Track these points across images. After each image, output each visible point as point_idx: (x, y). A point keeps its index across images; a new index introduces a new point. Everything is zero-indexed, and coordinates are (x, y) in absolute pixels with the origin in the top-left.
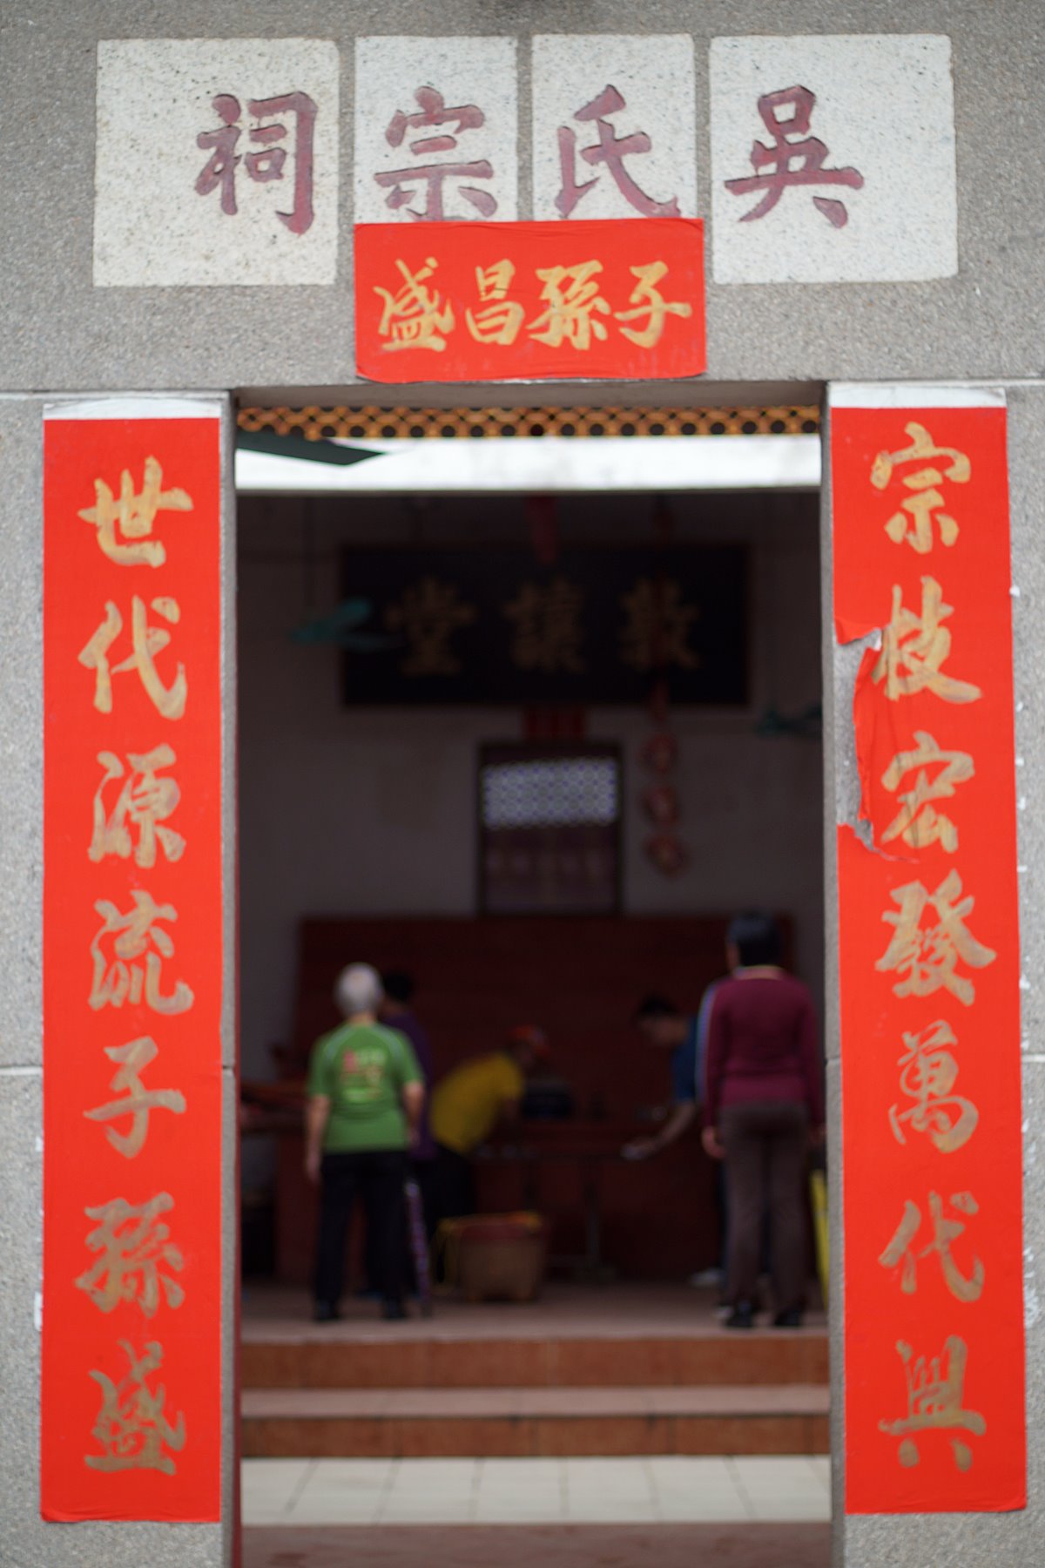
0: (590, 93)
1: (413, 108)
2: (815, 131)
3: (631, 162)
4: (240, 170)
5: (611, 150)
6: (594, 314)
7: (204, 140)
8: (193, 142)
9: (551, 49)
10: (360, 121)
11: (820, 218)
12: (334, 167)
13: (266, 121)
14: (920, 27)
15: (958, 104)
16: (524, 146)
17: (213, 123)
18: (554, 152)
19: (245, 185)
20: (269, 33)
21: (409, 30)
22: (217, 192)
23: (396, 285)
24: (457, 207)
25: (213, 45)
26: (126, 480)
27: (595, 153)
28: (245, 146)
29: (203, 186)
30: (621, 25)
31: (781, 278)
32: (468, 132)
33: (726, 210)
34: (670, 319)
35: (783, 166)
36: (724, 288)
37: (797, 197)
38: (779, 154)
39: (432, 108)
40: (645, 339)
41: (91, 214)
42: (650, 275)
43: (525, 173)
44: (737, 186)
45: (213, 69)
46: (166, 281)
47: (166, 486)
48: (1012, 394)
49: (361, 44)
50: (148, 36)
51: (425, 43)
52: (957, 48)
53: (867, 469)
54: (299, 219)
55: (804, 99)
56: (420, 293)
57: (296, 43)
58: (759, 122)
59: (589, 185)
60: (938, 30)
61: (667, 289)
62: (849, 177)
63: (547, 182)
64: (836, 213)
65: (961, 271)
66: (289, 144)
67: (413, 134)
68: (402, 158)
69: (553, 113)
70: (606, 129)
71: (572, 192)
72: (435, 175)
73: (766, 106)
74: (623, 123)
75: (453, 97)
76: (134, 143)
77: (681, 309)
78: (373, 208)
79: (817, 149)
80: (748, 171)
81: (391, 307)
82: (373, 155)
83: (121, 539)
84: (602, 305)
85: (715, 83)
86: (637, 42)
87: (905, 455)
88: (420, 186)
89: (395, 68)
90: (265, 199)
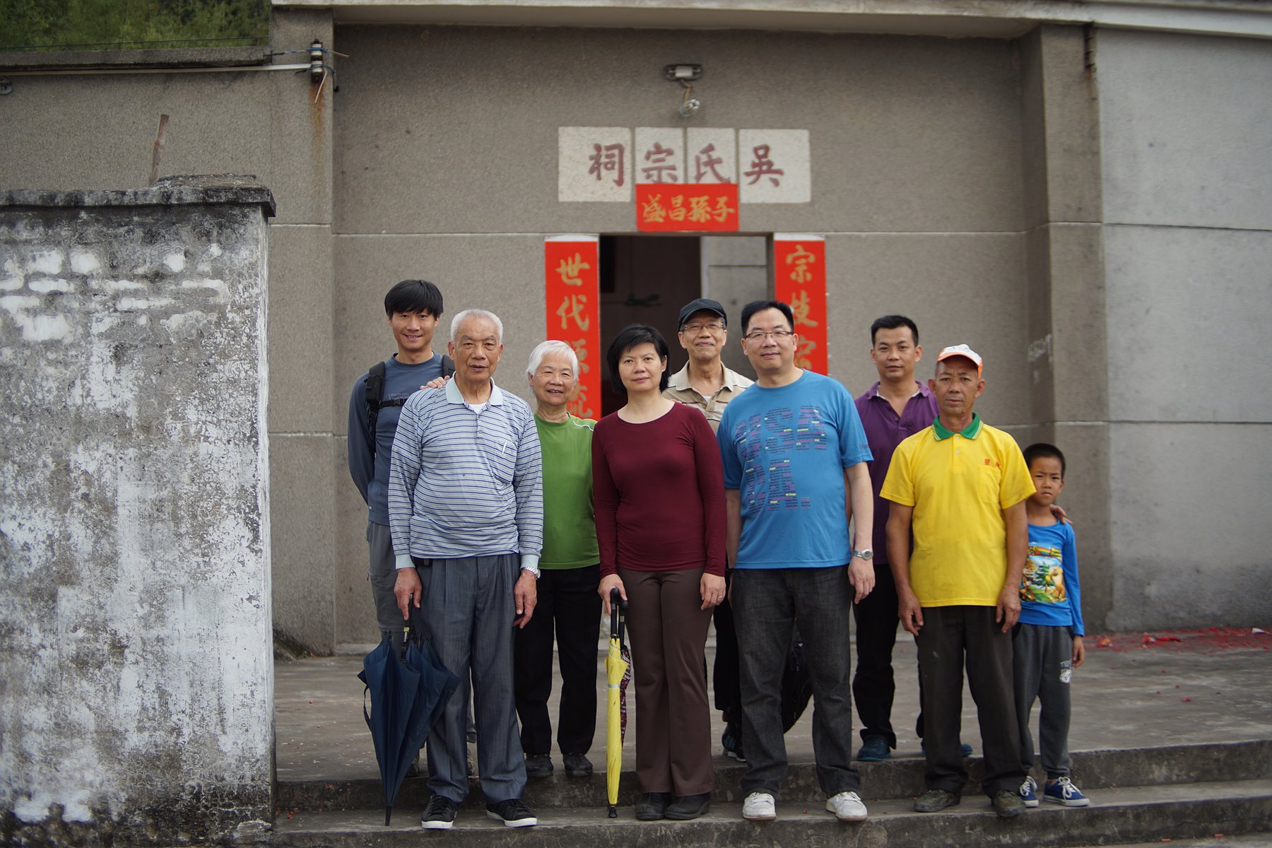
0: (705, 145)
1: (653, 149)
2: (770, 158)
3: (717, 167)
4: (602, 167)
5: (711, 163)
6: (707, 212)
7: (591, 158)
8: (587, 158)
9: (694, 132)
10: (637, 153)
11: (771, 183)
12: (630, 167)
13: (610, 152)
14: (800, 127)
15: (811, 150)
16: (685, 161)
17: (594, 153)
18: (694, 163)
19: (604, 172)
20: (610, 125)
21: (651, 125)
22: (595, 174)
23: (649, 202)
24: (666, 179)
25: (593, 129)
26: (570, 260)
27: (706, 164)
28: (603, 160)
30: (714, 125)
31: (760, 202)
32: (669, 157)
33: (745, 182)
34: (729, 214)
35: (761, 168)
36: (744, 204)
37: (765, 177)
38: (760, 165)
39: (658, 149)
40: (721, 219)
41: (557, 180)
42: (722, 200)
43: (686, 169)
44: (748, 174)
45: (593, 136)
46: (580, 201)
47: (582, 261)
48: (827, 237)
49: (637, 130)
50: (574, 126)
51: (656, 130)
52: (811, 134)
53: (784, 258)
54: (620, 182)
55: (767, 148)
56: (655, 205)
57: (618, 129)
58: (754, 155)
59: (705, 173)
60: (805, 128)
61: (728, 205)
62: (780, 172)
63: (692, 172)
64: (776, 183)
65: (812, 200)
66: (616, 159)
67: (654, 157)
68: (650, 164)
69: (694, 152)
70: (709, 157)
71: (699, 176)
72: (660, 169)
73: (756, 150)
74: (714, 155)
75: (665, 146)
76: (570, 158)
77: (731, 211)
78: (641, 179)
79: (770, 164)
80: (750, 170)
81: (647, 209)
82: (641, 163)
83: (569, 278)
84: (709, 209)
85: (741, 143)
86: (718, 131)
87: (796, 254)
88: (655, 173)
89: (647, 137)
90: (610, 176)
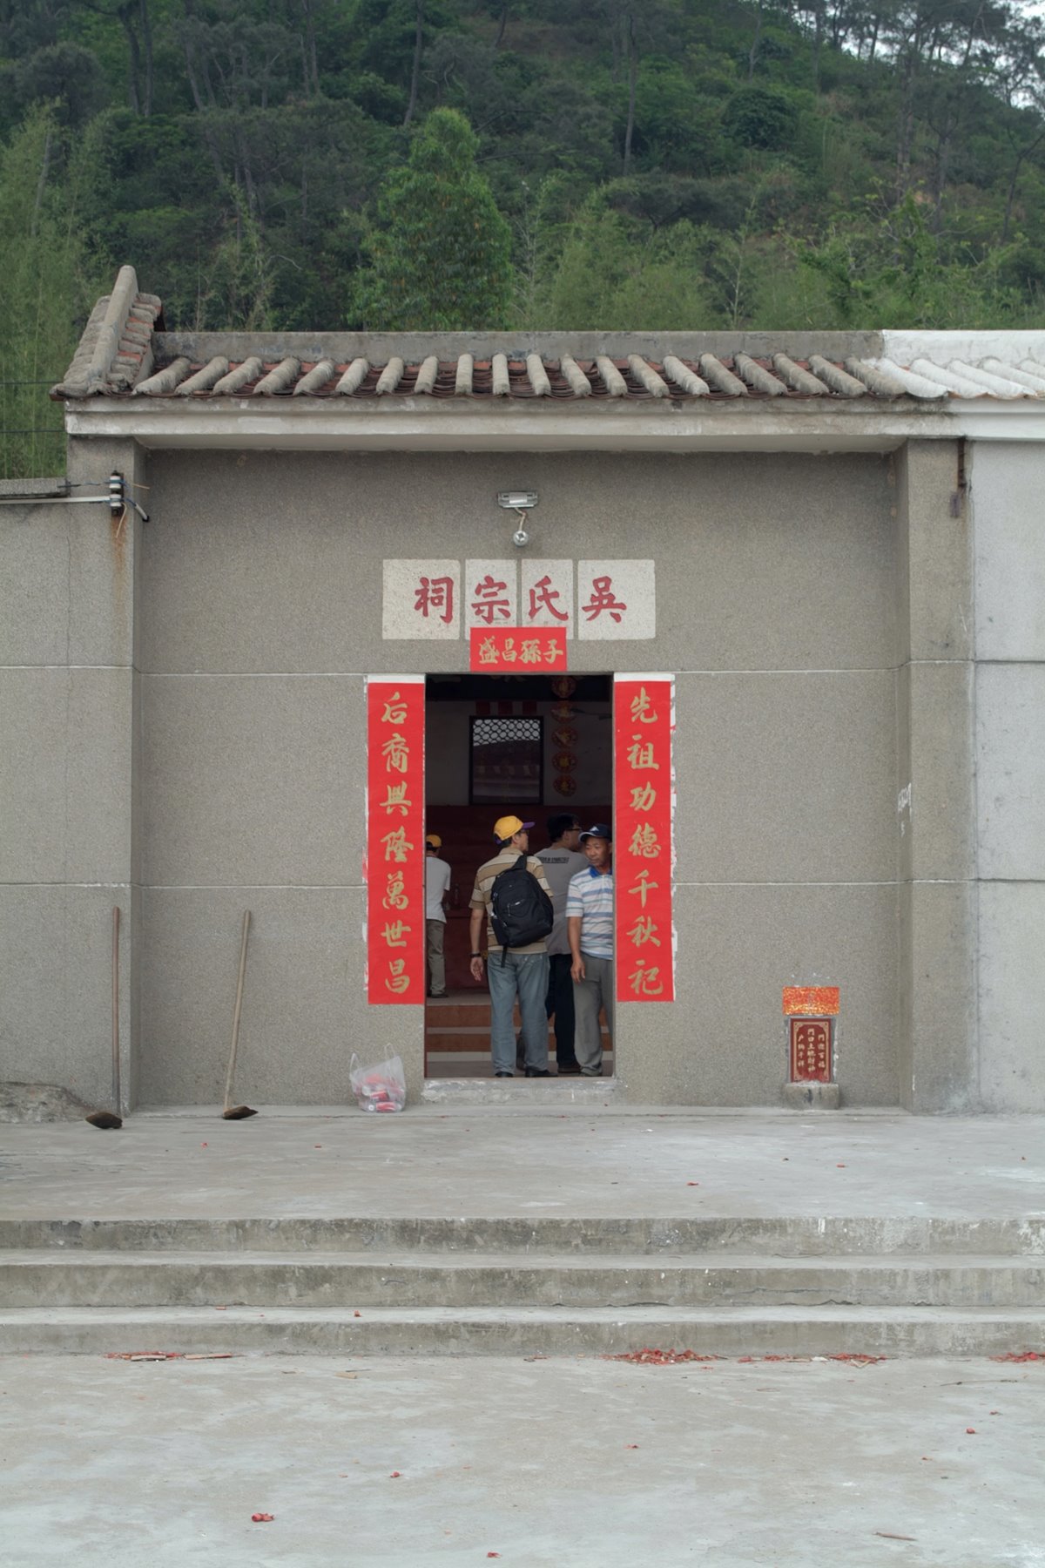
0: (540, 578)
1: (484, 583)
2: (611, 591)
3: (553, 601)
4: (429, 602)
5: (547, 597)
6: (537, 654)
7: (417, 592)
8: (413, 593)
9: (528, 564)
10: (467, 586)
11: (612, 619)
12: (459, 602)
13: (437, 587)
14: (645, 557)
15: (657, 582)
16: (519, 596)
17: (420, 587)
18: (528, 597)
19: (430, 607)
20: (438, 558)
21: (482, 557)
22: (422, 610)
24: (498, 616)
25: (420, 561)
27: (540, 598)
28: (430, 594)
29: (417, 607)
30: (550, 556)
31: (600, 638)
32: (501, 591)
33: (583, 617)
35: (601, 602)
36: (582, 642)
37: (605, 613)
38: (600, 598)
39: (490, 583)
41: (381, 616)
43: (519, 604)
44: (586, 609)
45: (420, 569)
46: (405, 638)
49: (467, 562)
50: (399, 558)
51: (488, 561)
52: (657, 564)
54: (447, 618)
55: (607, 580)
57: (446, 561)
58: (593, 588)
59: (540, 608)
60: (651, 558)
61: (558, 646)
62: (622, 606)
63: (526, 607)
64: (617, 618)
65: (657, 636)
66: (444, 594)
67: (484, 591)
68: (480, 599)
70: (545, 590)
71: (533, 615)
73: (596, 582)
74: (551, 588)
75: (497, 579)
76: (395, 593)
79: (611, 597)
80: (590, 604)
82: (472, 597)
85: (580, 575)
86: (555, 562)
89: (478, 570)
90: (437, 612)
